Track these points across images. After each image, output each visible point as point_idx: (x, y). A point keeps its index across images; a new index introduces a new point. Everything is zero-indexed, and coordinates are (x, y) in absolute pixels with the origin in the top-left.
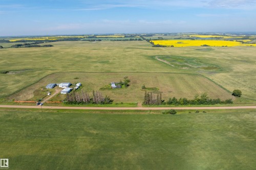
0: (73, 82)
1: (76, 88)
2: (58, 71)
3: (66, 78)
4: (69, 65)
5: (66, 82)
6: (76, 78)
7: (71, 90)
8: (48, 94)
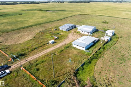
0: (100, 26)
1: (106, 38)
2: (87, 14)
3: (91, 21)
4: (98, 10)
5: (91, 25)
6: (105, 23)
7: (95, 43)
8: (50, 42)
